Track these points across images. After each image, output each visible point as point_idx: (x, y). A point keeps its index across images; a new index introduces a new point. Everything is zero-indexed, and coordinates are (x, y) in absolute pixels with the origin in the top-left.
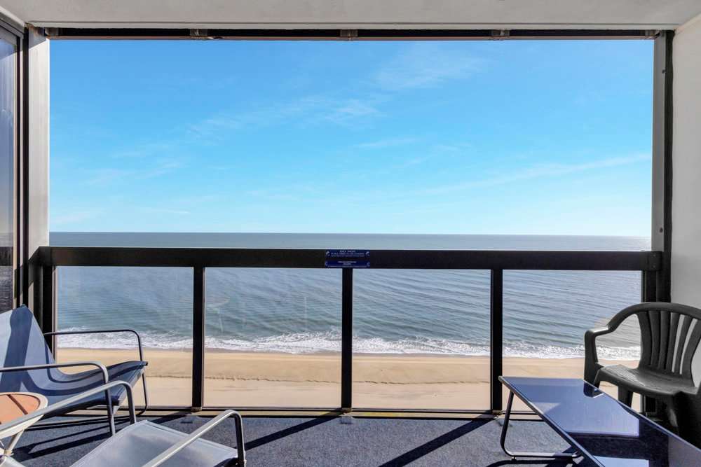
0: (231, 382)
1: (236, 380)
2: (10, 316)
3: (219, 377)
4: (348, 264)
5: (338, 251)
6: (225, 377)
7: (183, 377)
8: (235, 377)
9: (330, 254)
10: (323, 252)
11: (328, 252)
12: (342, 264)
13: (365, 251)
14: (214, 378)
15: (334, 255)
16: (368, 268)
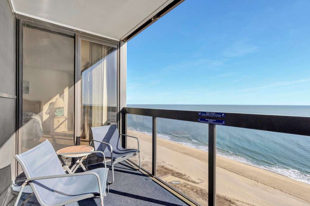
0: (257, 183)
1: (260, 183)
2: (109, 127)
3: (250, 177)
4: (211, 121)
5: (205, 113)
6: (253, 179)
7: (231, 171)
8: (259, 181)
9: (201, 114)
10: (197, 113)
11: (200, 113)
12: (208, 121)
13: (221, 114)
14: (247, 177)
15: (203, 115)
16: (223, 125)
